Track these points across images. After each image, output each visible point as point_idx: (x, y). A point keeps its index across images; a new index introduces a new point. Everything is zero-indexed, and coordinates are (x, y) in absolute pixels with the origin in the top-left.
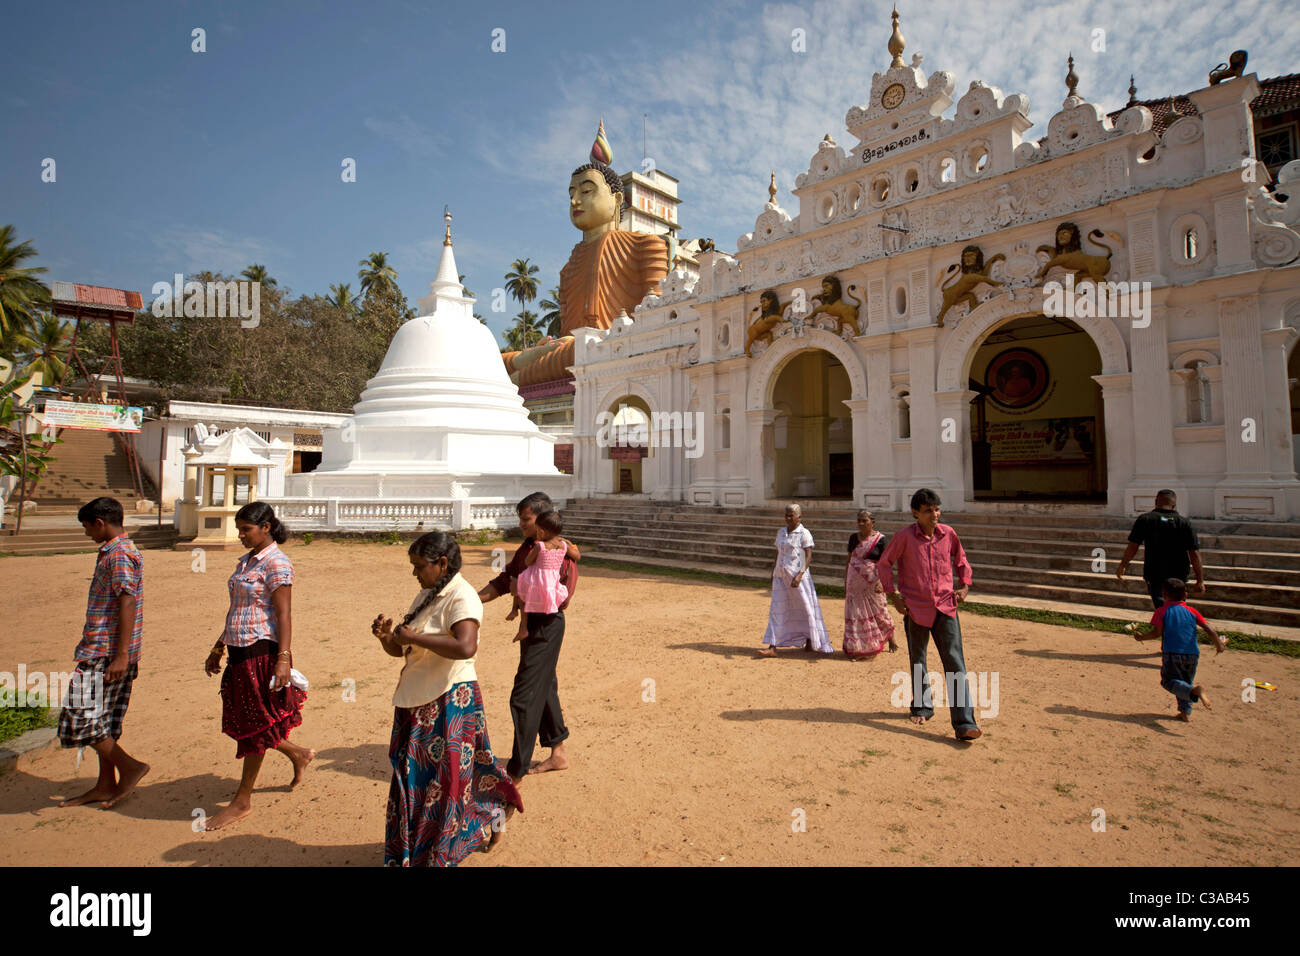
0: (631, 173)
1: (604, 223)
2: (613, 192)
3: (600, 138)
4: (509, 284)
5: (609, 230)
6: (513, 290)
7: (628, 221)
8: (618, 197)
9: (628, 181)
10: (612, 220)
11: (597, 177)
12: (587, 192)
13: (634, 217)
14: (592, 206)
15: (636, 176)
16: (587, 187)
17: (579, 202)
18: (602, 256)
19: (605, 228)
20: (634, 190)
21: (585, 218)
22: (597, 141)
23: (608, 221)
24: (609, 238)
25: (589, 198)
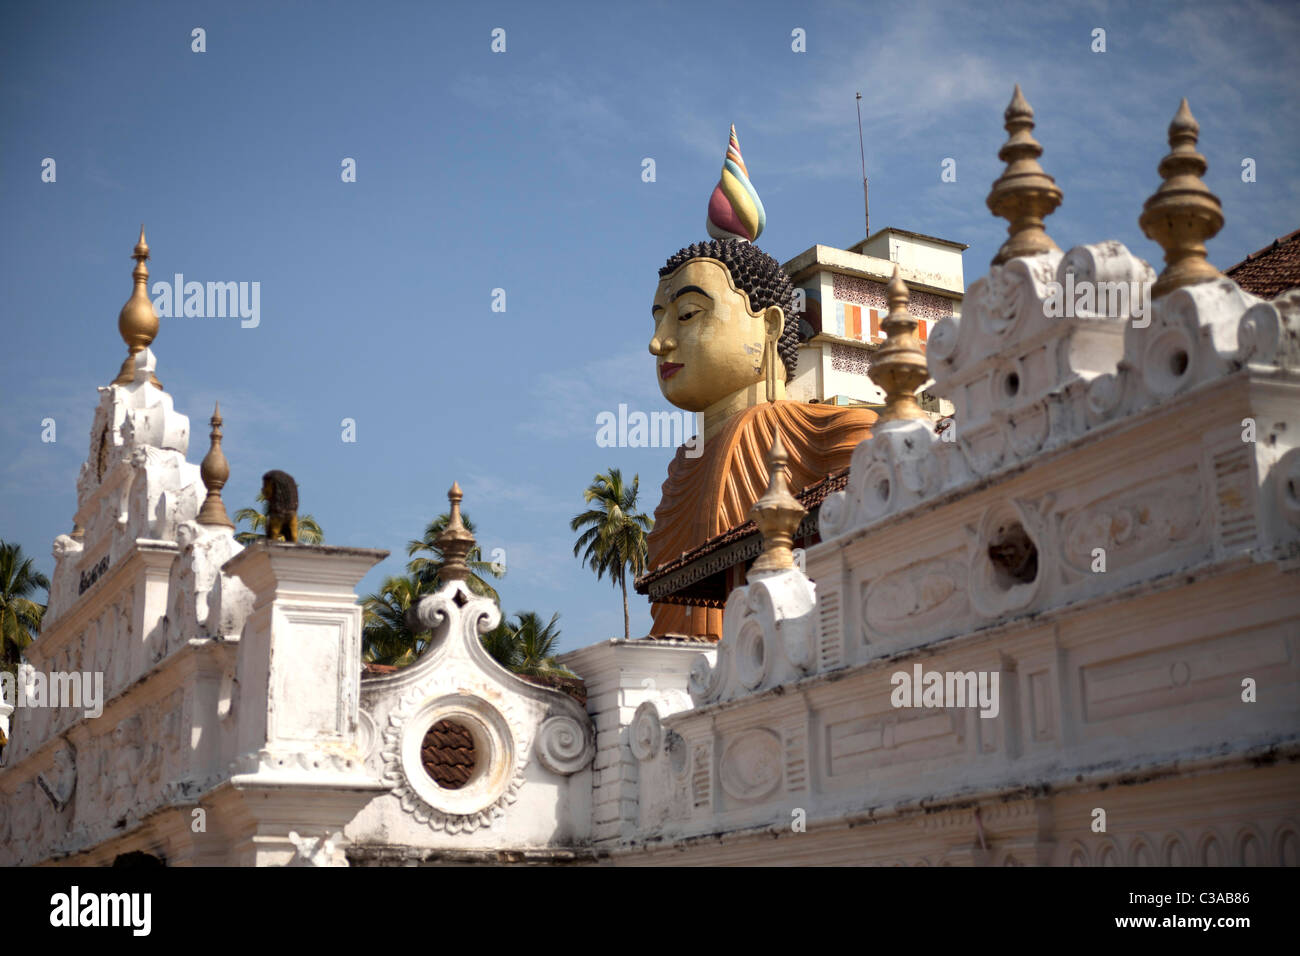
0: (814, 249)
1: (739, 389)
2: (755, 309)
3: (728, 174)
4: (583, 540)
5: (752, 403)
6: (592, 555)
7: (812, 373)
8: (771, 320)
9: (807, 273)
10: (757, 380)
11: (713, 276)
12: (689, 316)
13: (828, 360)
14: (701, 349)
15: (827, 255)
16: (689, 304)
17: (670, 343)
18: (727, 476)
19: (741, 400)
20: (827, 291)
21: (687, 380)
22: (722, 186)
23: (749, 382)
24: (746, 427)
25: (694, 332)
